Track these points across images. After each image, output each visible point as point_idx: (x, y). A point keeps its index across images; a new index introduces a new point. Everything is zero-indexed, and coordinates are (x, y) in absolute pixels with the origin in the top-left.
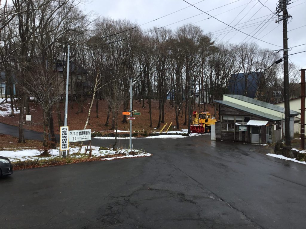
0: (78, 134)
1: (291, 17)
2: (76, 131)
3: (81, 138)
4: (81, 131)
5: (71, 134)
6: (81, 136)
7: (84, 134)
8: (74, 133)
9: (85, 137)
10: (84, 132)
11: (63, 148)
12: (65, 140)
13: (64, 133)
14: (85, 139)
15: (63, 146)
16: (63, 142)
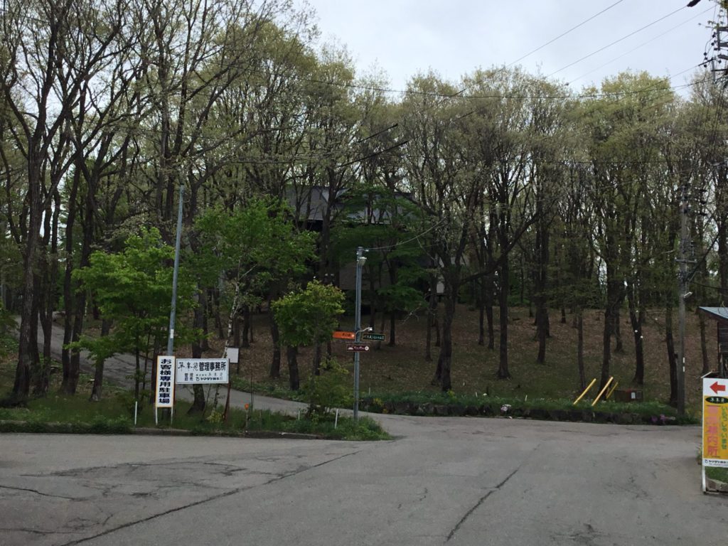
0: (198, 368)
2: (193, 361)
3: (204, 376)
4: (204, 361)
5: (182, 366)
6: (205, 372)
7: (212, 368)
8: (189, 364)
9: (213, 376)
10: (212, 364)
11: (160, 402)
12: (165, 385)
13: (164, 370)
14: (214, 379)
15: (162, 398)
16: (162, 389)
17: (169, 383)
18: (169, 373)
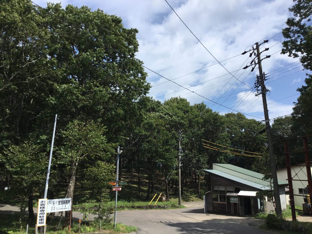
0: (58, 204)
1: (269, 91)
2: (55, 200)
3: (60, 208)
4: (61, 200)
5: (50, 203)
6: (61, 205)
7: (64, 203)
8: (53, 202)
10: (64, 201)
11: (39, 223)
12: (42, 214)
13: (42, 206)
14: (65, 208)
15: (40, 221)
16: (40, 217)
17: (44, 213)
18: (44, 208)
